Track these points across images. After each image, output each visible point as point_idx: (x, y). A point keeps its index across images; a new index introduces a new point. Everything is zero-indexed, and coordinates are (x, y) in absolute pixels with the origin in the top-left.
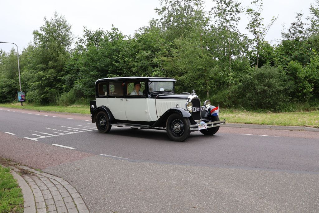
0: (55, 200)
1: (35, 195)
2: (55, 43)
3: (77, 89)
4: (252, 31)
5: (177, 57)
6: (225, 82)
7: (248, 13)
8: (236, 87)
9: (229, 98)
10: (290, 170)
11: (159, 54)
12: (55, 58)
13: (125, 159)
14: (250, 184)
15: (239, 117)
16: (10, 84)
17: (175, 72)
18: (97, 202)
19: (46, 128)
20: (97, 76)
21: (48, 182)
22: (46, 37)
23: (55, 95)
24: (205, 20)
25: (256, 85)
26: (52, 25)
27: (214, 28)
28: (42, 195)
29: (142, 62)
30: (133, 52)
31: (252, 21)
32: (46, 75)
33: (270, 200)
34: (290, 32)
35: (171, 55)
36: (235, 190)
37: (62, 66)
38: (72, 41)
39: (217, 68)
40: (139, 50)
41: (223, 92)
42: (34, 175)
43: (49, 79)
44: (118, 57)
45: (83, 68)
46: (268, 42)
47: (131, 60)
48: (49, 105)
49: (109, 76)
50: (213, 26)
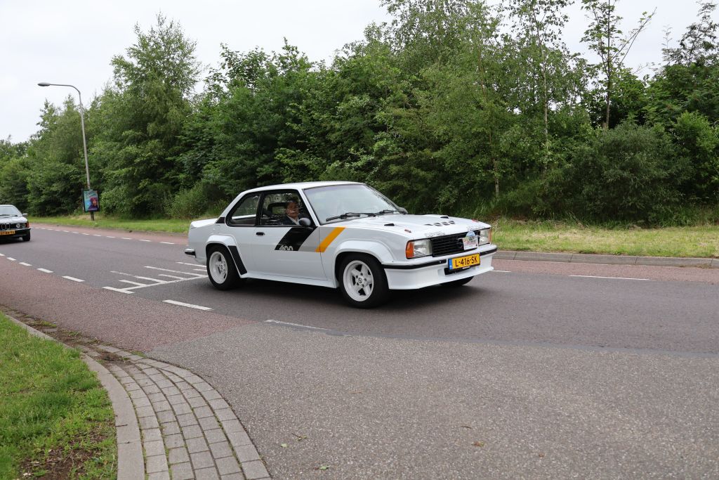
0: (177, 414)
1: (135, 403)
2: (160, 83)
3: (211, 181)
4: (594, 46)
5: (427, 107)
6: (534, 161)
7: (587, 5)
8: (559, 171)
9: (545, 197)
10: (675, 350)
11: (388, 101)
12: (161, 116)
13: (319, 330)
14: (587, 379)
15: (566, 239)
16: (67, 175)
17: (423, 141)
18: (263, 417)
19: (148, 267)
20: (252, 152)
21: (160, 376)
22: (139, 70)
23: (163, 197)
24: (489, 25)
25: (604, 168)
26: (152, 44)
27: (509, 41)
28: (150, 404)
29: (350, 120)
30: (330, 98)
31: (596, 23)
32: (142, 152)
33: (629, 413)
34: (684, 46)
35: (414, 104)
36: (555, 392)
37: (177, 133)
38: (196, 78)
39: (516, 130)
40: (343, 94)
41: (530, 183)
42: (130, 363)
43: (149, 161)
44: (299, 110)
45: (221, 136)
46: (632, 71)
47: (325, 116)
48: (150, 219)
49: (278, 153)
50: (507, 36)
